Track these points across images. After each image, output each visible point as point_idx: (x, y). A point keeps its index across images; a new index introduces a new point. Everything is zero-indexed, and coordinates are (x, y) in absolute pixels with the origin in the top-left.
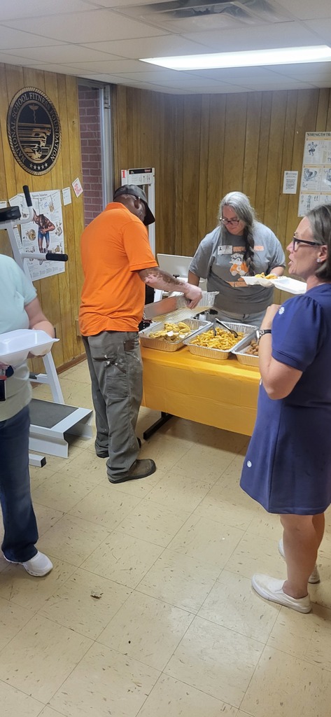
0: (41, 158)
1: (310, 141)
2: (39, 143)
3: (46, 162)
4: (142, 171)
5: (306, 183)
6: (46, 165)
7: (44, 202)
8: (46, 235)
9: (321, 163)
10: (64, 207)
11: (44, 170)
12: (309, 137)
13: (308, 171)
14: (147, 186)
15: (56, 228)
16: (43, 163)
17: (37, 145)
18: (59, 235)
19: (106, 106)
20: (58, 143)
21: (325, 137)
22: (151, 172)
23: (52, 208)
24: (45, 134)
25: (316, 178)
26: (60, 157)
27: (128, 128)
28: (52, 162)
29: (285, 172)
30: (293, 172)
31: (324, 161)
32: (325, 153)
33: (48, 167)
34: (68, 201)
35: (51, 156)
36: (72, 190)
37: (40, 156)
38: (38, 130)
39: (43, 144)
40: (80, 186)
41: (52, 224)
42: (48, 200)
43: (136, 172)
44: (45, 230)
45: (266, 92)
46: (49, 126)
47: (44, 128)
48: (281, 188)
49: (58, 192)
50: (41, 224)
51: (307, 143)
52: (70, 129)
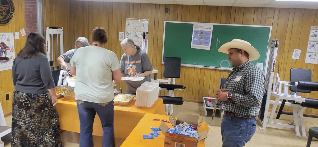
0: (3, 18)
1: (128, 21)
2: (2, 12)
3: (6, 20)
4: (57, 28)
5: (127, 37)
6: (6, 22)
7: (4, 37)
8: (5, 52)
9: (132, 30)
10: (15, 40)
11: (4, 24)
12: (127, 20)
13: (128, 32)
14: (59, 35)
15: (11, 49)
16: (5, 21)
17: (1, 13)
18: (12, 52)
19: (40, 1)
20: (13, 13)
21: (133, 20)
22: (61, 29)
23: (8, 40)
24: (6, 9)
25: (131, 35)
26: (14, 19)
27: (50, 11)
28: (9, 21)
29: (119, 32)
30: (122, 33)
31: (133, 29)
32: (133, 26)
33: (7, 23)
34: (17, 37)
35: (9, 18)
36: (20, 33)
37: (2, 18)
38: (3, 7)
39: (4, 13)
40: (24, 32)
41: (8, 47)
42: (7, 37)
43: (53, 28)
44: (4, 49)
45: (110, 2)
46: (8, 6)
47: (6, 7)
48: (118, 38)
49: (12, 34)
50: (2, 47)
51: (126, 22)
52: (20, 8)
